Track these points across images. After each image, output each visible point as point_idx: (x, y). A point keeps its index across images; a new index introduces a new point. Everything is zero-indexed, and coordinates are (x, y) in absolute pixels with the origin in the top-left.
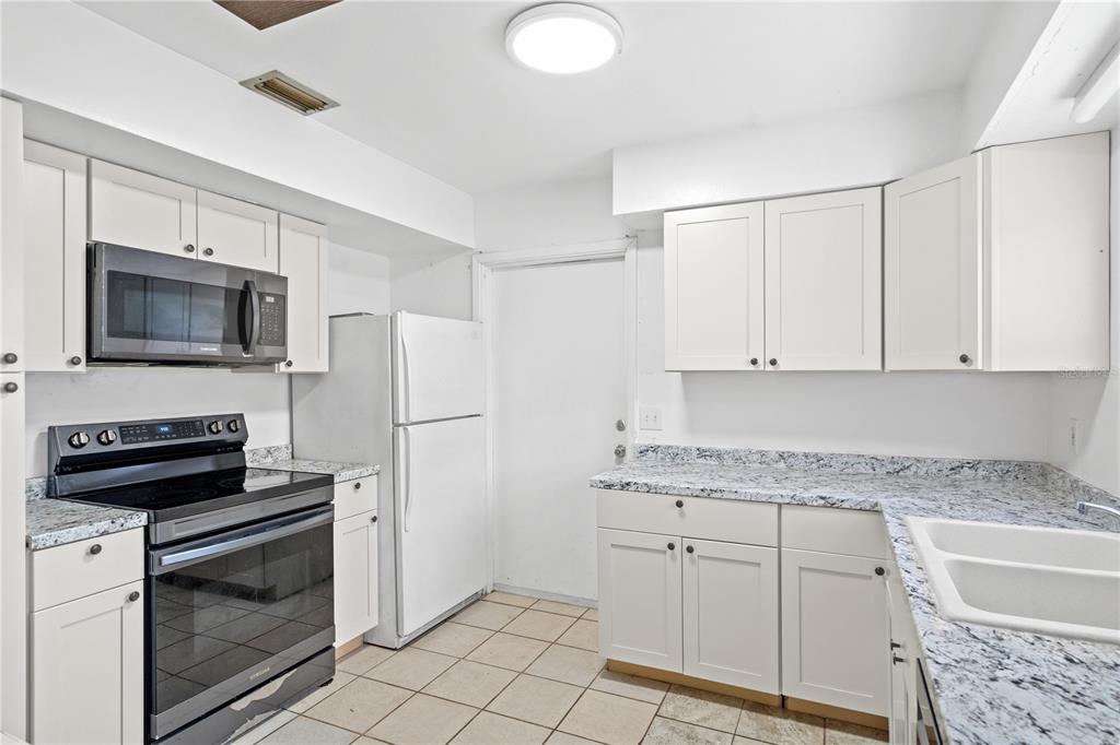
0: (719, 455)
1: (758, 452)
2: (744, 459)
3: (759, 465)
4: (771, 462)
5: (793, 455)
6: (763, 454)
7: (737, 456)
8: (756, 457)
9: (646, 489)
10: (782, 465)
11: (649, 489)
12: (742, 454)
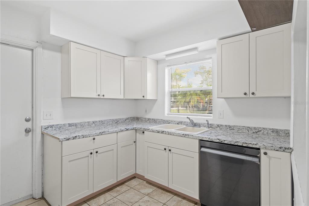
0: (76, 125)
1: (88, 122)
2: (84, 125)
3: (87, 126)
4: (91, 125)
5: (96, 122)
6: (89, 122)
7: (81, 124)
8: (87, 124)
9: (83, 137)
10: (94, 125)
11: (84, 137)
12: (83, 123)
